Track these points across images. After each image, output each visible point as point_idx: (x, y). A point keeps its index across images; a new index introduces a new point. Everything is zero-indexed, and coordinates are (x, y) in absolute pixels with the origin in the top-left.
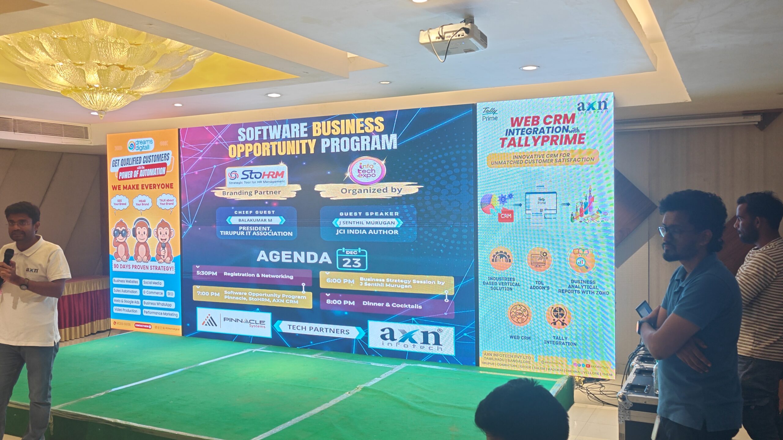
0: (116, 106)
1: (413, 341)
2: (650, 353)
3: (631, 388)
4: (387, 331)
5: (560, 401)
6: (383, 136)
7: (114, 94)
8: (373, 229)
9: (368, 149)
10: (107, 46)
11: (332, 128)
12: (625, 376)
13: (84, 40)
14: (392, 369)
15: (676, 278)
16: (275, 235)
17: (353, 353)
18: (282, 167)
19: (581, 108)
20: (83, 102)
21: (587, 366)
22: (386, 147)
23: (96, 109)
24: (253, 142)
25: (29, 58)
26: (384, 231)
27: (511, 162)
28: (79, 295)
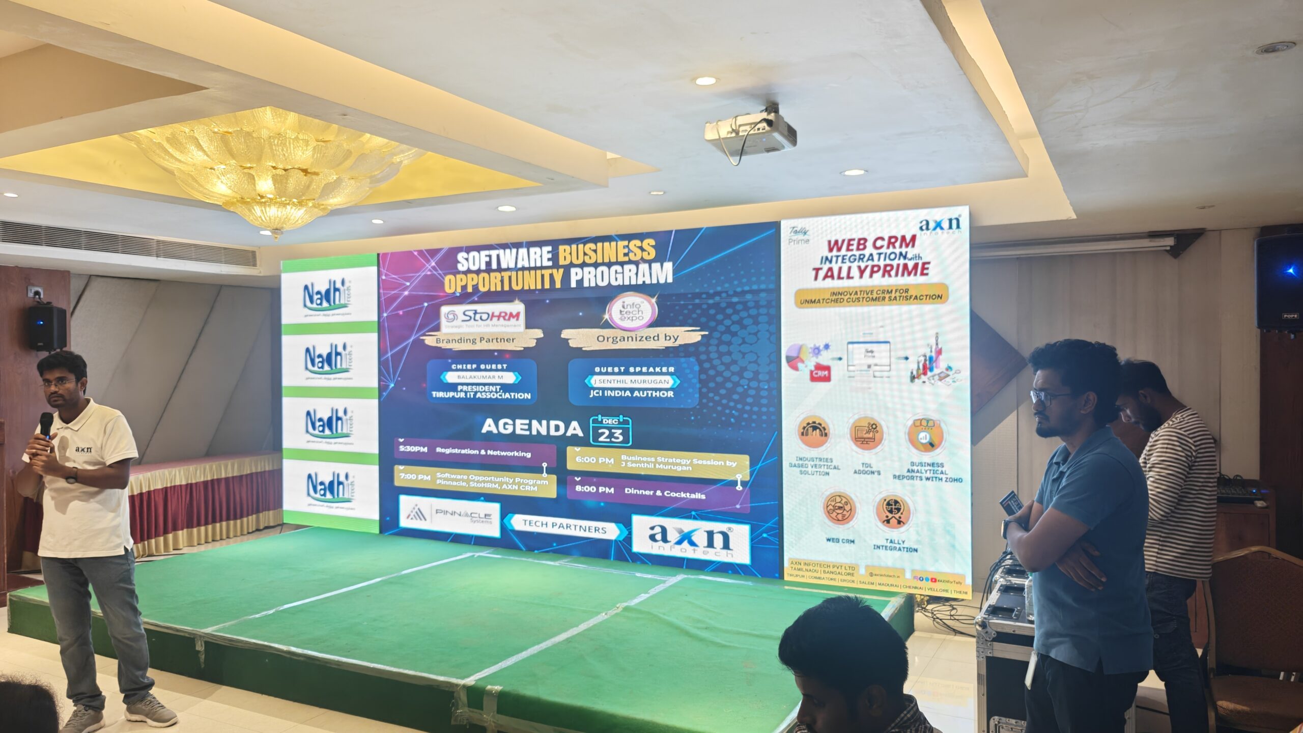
0: (297, 223)
1: (692, 544)
2: (1020, 563)
3: (995, 611)
4: (658, 530)
5: (895, 626)
6: (653, 265)
7: (294, 208)
8: (639, 390)
9: (633, 282)
10: (285, 144)
11: (585, 254)
12: (985, 595)
13: (254, 135)
14: (664, 582)
15: (1054, 461)
16: (507, 398)
17: (610, 559)
18: (518, 307)
19: (924, 228)
20: (251, 218)
21: (932, 581)
22: (658, 280)
23: (269, 227)
24: (478, 272)
25: (180, 158)
26: (654, 392)
27: (828, 301)
28: (241, 477)
